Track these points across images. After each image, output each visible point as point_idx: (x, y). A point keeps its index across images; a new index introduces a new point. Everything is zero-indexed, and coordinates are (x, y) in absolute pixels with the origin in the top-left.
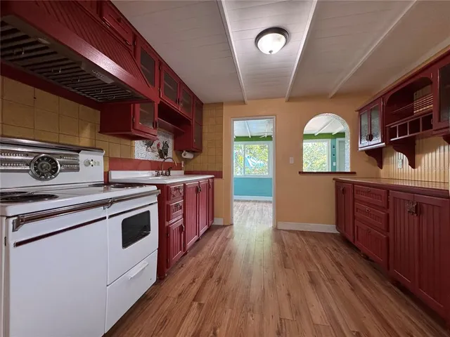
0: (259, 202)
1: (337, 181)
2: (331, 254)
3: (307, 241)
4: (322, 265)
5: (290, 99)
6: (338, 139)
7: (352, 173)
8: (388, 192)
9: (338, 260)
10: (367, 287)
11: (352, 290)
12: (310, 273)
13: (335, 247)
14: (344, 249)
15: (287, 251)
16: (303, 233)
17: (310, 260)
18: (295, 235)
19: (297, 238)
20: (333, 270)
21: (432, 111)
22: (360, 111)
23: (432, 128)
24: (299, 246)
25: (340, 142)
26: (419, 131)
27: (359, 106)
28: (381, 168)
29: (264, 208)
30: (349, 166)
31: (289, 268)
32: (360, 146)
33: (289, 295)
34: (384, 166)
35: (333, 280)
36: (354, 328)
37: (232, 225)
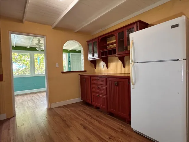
0: (26, 94)
1: (81, 75)
2: (84, 112)
3: (70, 110)
4: (83, 118)
5: (56, 28)
6: (71, 53)
7: (85, 71)
8: (106, 78)
9: (88, 113)
10: (102, 120)
11: (99, 123)
12: (81, 124)
13: (84, 108)
14: (87, 108)
15: (65, 119)
16: (66, 106)
17: (77, 118)
18: (63, 109)
19: (65, 110)
20: (89, 118)
21: (115, 48)
22: (88, 42)
23: (116, 54)
24: (69, 114)
25: (72, 55)
26: (111, 54)
27: (88, 40)
28: (96, 68)
29: (33, 98)
30: (84, 68)
31: (71, 127)
32: (89, 58)
33: (79, 139)
34: (97, 68)
35: (91, 123)
36: (108, 137)
37: (15, 116)
